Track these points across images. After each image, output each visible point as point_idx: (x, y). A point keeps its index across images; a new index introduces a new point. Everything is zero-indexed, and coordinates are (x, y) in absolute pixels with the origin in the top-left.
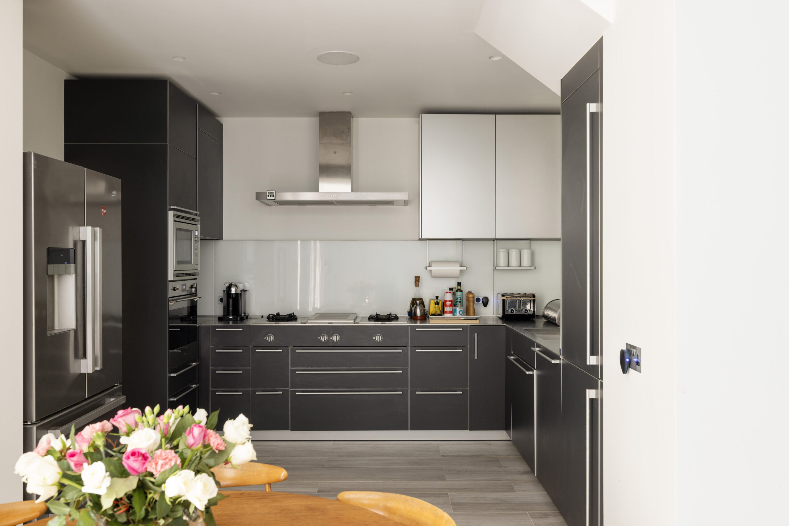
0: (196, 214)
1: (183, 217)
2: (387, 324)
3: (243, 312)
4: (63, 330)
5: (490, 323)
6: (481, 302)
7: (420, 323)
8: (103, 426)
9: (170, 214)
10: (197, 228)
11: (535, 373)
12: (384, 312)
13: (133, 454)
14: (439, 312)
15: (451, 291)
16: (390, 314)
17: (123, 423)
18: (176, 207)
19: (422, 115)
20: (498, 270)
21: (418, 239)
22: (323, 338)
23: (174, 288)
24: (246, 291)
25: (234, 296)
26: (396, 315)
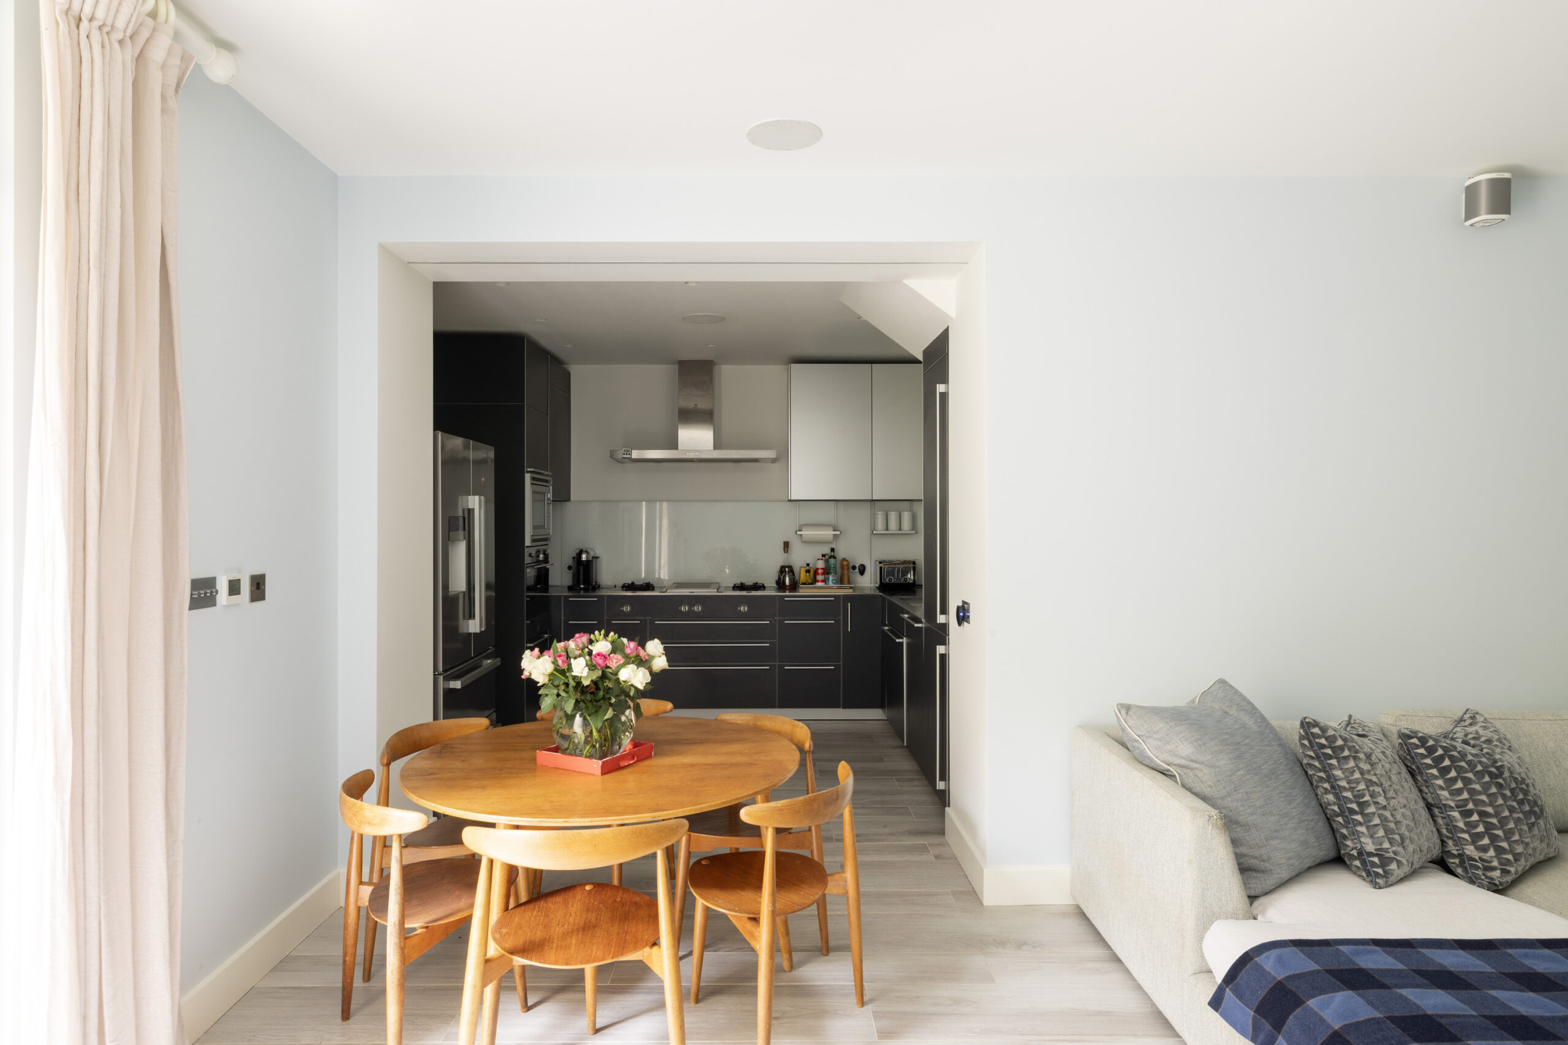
0: (547, 475)
1: (540, 480)
2: (754, 593)
3: (594, 581)
4: (456, 593)
5: (867, 592)
6: (857, 570)
7: (790, 592)
8: (565, 644)
9: (528, 477)
10: (550, 490)
11: (905, 640)
12: (749, 582)
13: (598, 654)
14: (810, 581)
15: (823, 558)
16: (757, 583)
17: (580, 642)
18: (532, 470)
19: (792, 365)
20: (876, 534)
21: (787, 499)
22: (685, 608)
23: (530, 554)
24: (597, 557)
25: (585, 563)
26: (763, 585)
